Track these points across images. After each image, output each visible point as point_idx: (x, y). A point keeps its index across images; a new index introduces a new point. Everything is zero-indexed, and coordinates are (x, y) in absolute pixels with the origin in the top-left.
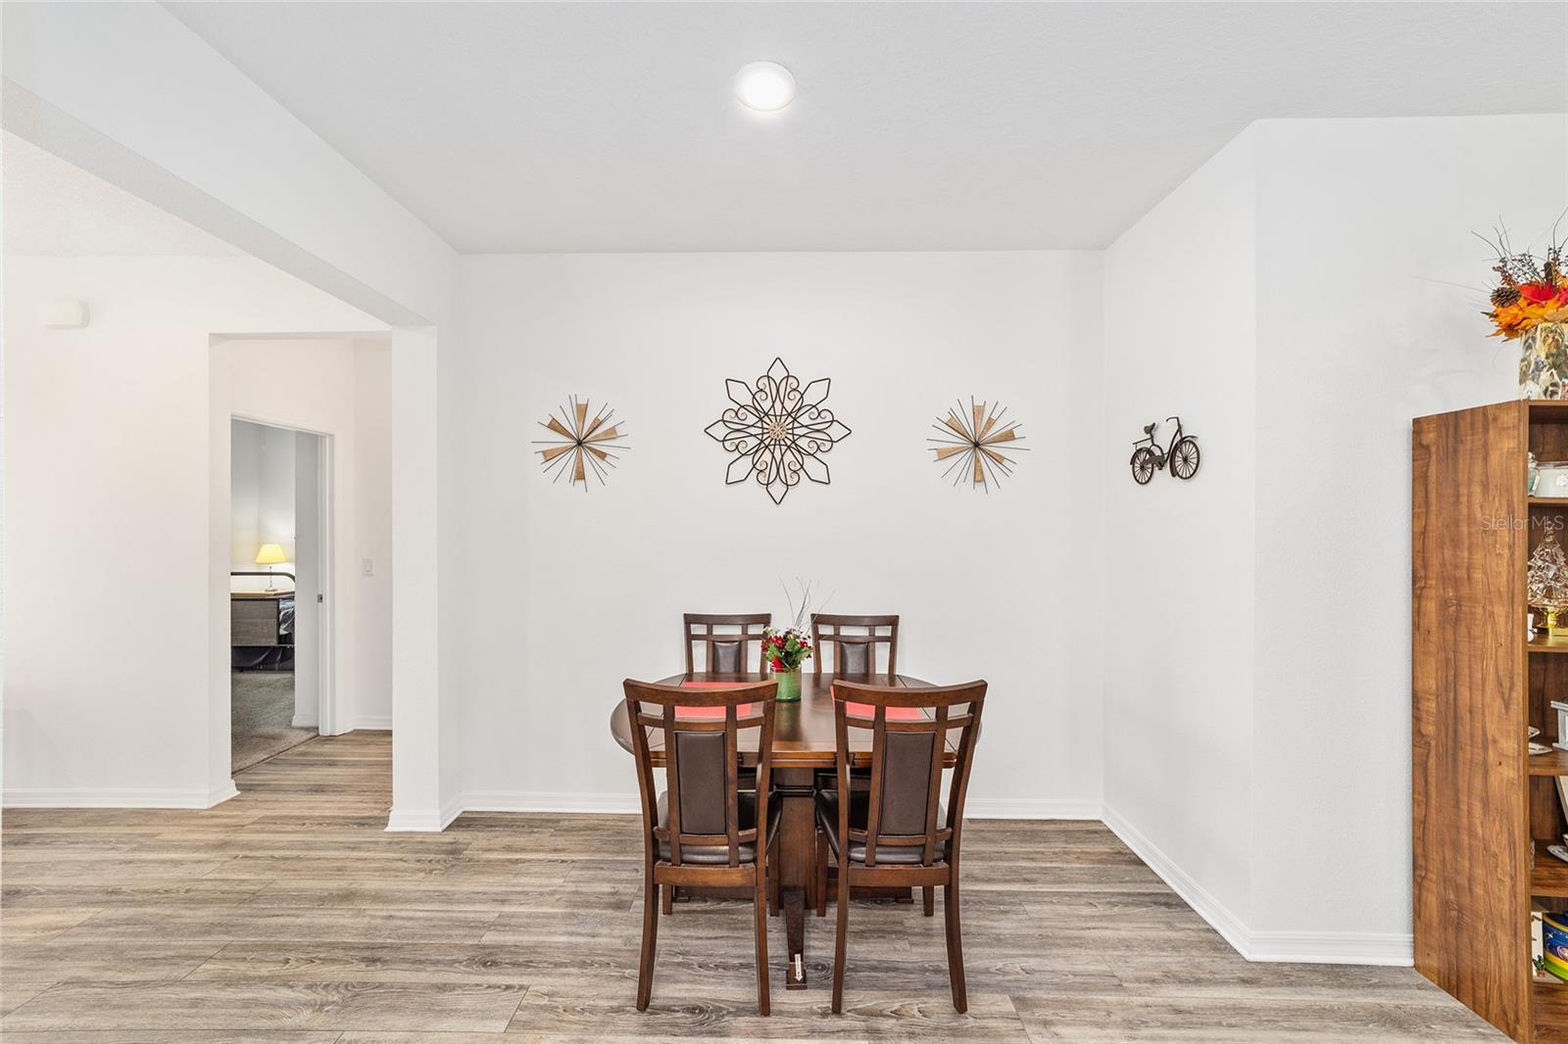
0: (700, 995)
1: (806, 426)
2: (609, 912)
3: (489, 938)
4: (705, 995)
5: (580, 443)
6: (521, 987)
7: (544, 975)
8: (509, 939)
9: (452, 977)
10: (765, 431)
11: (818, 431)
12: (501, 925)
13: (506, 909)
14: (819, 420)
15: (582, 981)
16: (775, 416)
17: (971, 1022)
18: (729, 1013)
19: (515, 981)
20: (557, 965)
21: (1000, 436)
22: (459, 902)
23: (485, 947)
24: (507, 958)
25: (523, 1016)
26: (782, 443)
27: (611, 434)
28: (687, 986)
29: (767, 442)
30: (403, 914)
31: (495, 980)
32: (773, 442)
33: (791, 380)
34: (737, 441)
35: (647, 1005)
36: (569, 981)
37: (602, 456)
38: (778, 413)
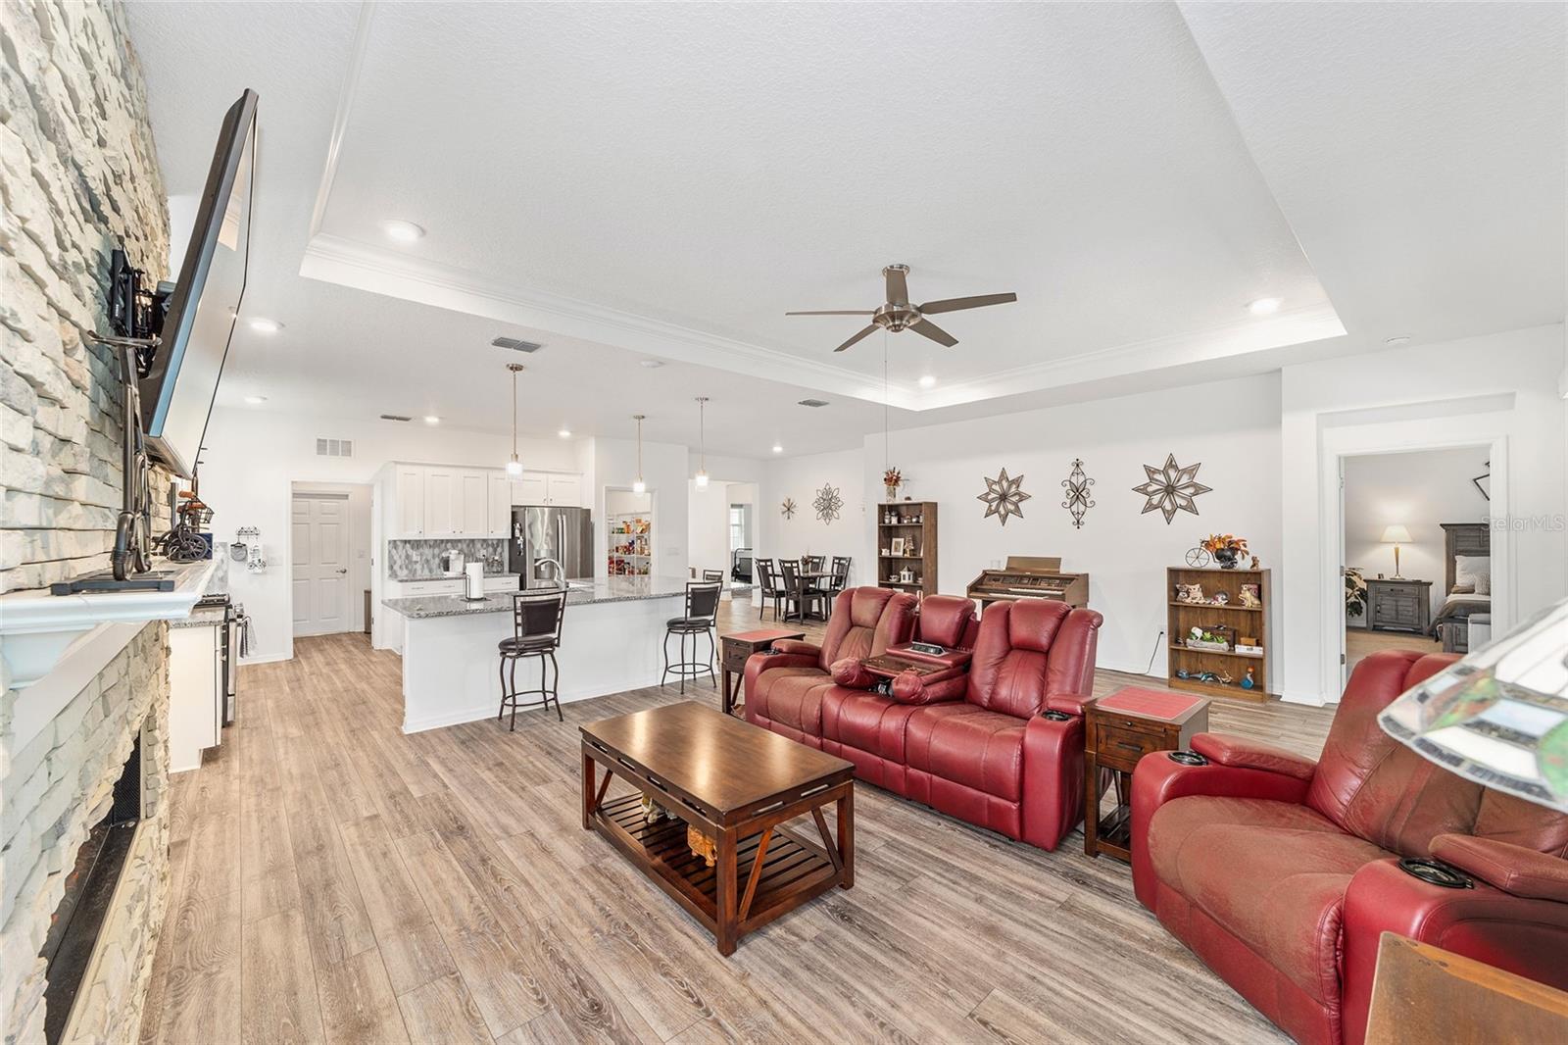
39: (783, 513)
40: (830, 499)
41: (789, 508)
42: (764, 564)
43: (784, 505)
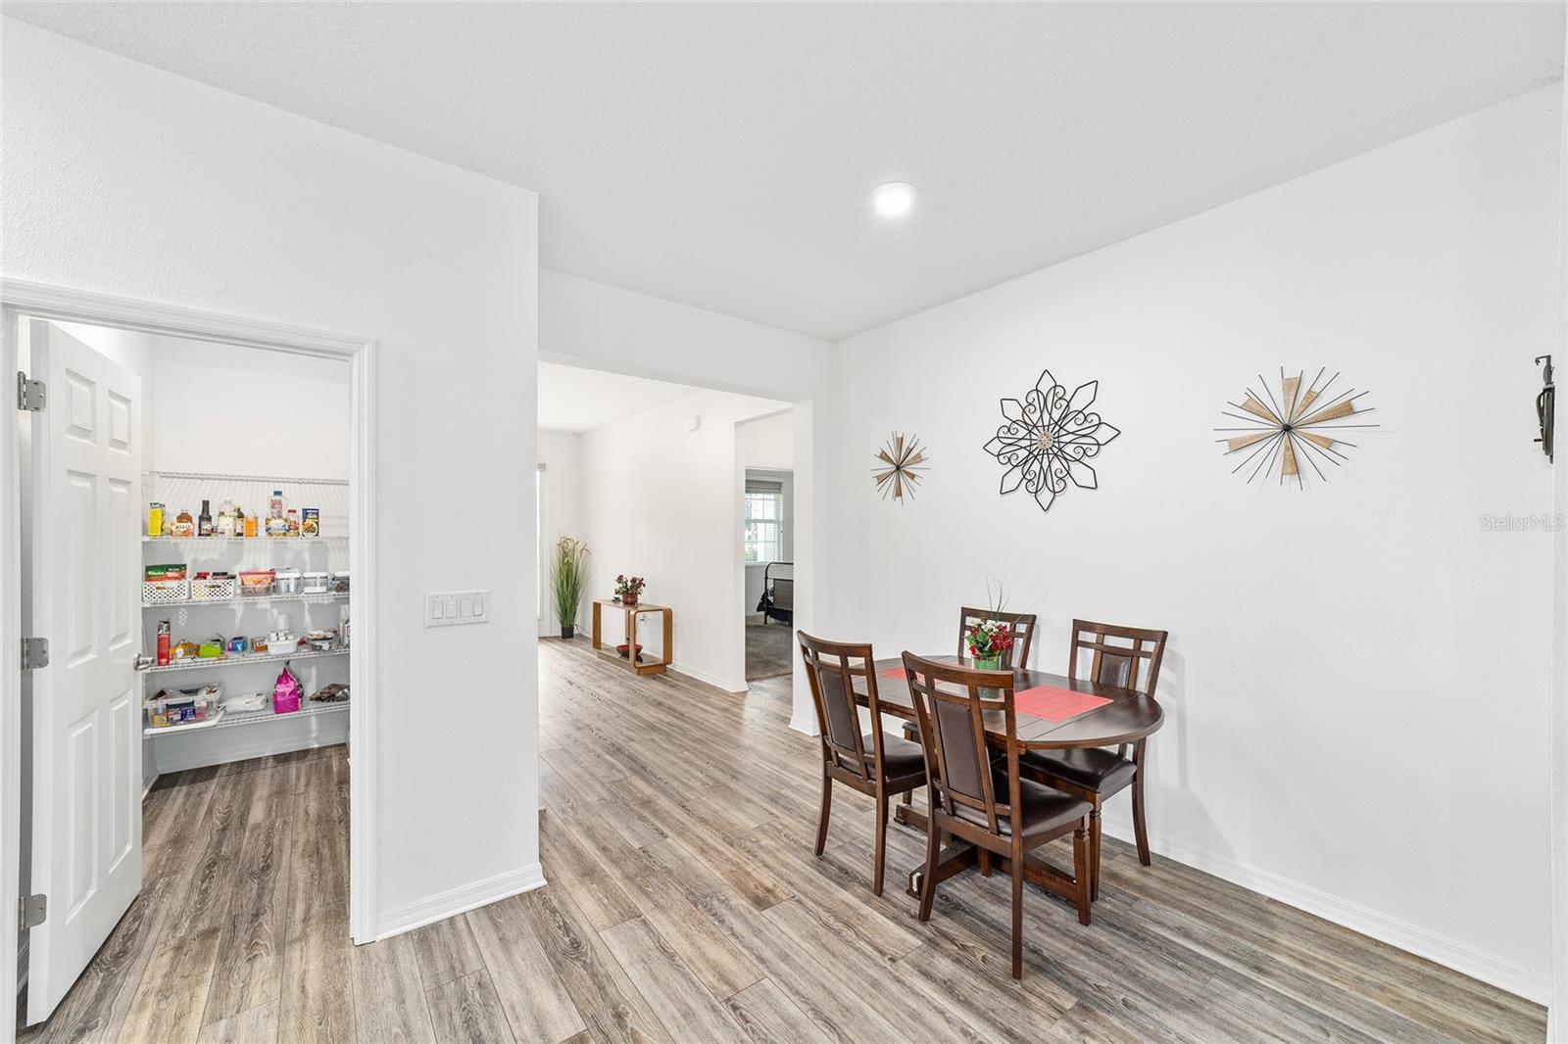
0: (854, 866)
1: (1073, 433)
2: (853, 809)
3: (786, 792)
4: (857, 868)
5: (898, 468)
6: (777, 817)
7: (791, 817)
8: (793, 796)
9: (755, 799)
10: (1034, 442)
11: (1084, 436)
12: (796, 789)
13: (806, 784)
14: (1086, 425)
15: (805, 829)
16: (1044, 426)
17: (1017, 987)
18: (860, 882)
19: (777, 813)
20: (801, 817)
21: (1327, 412)
22: (789, 771)
23: (780, 794)
24: (784, 803)
25: (766, 827)
26: (1050, 452)
27: (918, 458)
28: (853, 860)
29: (1035, 453)
30: (762, 765)
31: (771, 809)
32: (1041, 452)
33: (1058, 389)
34: (1009, 455)
35: (821, 854)
36: (799, 825)
37: (912, 476)
38: (1046, 423)
39: (881, 479)
40: (1060, 424)
41: (900, 466)
42: (835, 660)
43: (884, 456)
